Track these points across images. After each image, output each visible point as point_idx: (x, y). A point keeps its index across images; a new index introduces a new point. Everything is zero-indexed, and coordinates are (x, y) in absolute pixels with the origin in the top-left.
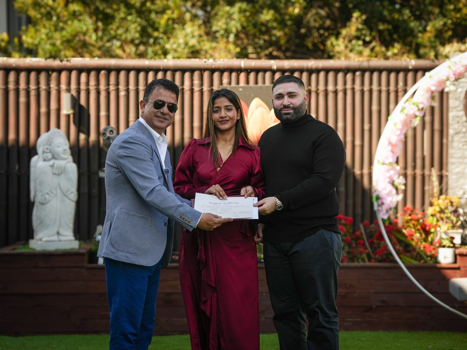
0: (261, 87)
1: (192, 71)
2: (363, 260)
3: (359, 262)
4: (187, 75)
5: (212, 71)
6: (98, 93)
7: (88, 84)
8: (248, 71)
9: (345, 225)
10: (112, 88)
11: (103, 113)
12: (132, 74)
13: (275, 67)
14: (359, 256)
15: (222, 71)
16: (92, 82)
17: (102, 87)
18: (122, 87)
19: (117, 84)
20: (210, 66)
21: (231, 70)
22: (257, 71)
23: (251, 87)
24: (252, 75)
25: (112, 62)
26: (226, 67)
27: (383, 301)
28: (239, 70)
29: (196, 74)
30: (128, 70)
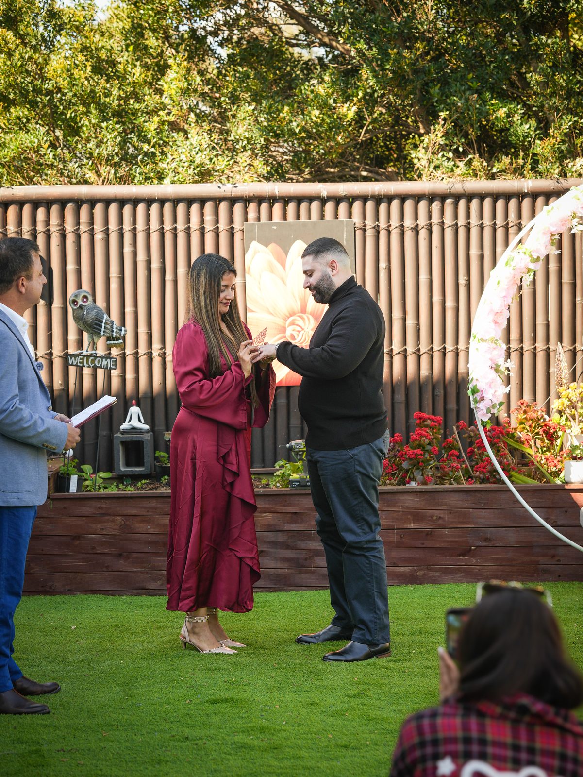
0: (304, 224)
1: (202, 201)
2: (457, 480)
3: (451, 484)
4: (195, 208)
5: (232, 201)
6: (63, 236)
7: (47, 223)
8: (286, 200)
9: (432, 428)
10: (83, 228)
11: (71, 266)
12: (113, 208)
13: (324, 194)
14: (451, 474)
15: (246, 200)
16: (54, 220)
17: (69, 227)
18: (98, 226)
19: (91, 222)
20: (228, 194)
21: (260, 200)
22: (299, 200)
23: (290, 224)
24: (291, 207)
25: (83, 190)
26: (252, 194)
27: (486, 540)
28: (272, 200)
29: (209, 206)
30: (107, 202)
